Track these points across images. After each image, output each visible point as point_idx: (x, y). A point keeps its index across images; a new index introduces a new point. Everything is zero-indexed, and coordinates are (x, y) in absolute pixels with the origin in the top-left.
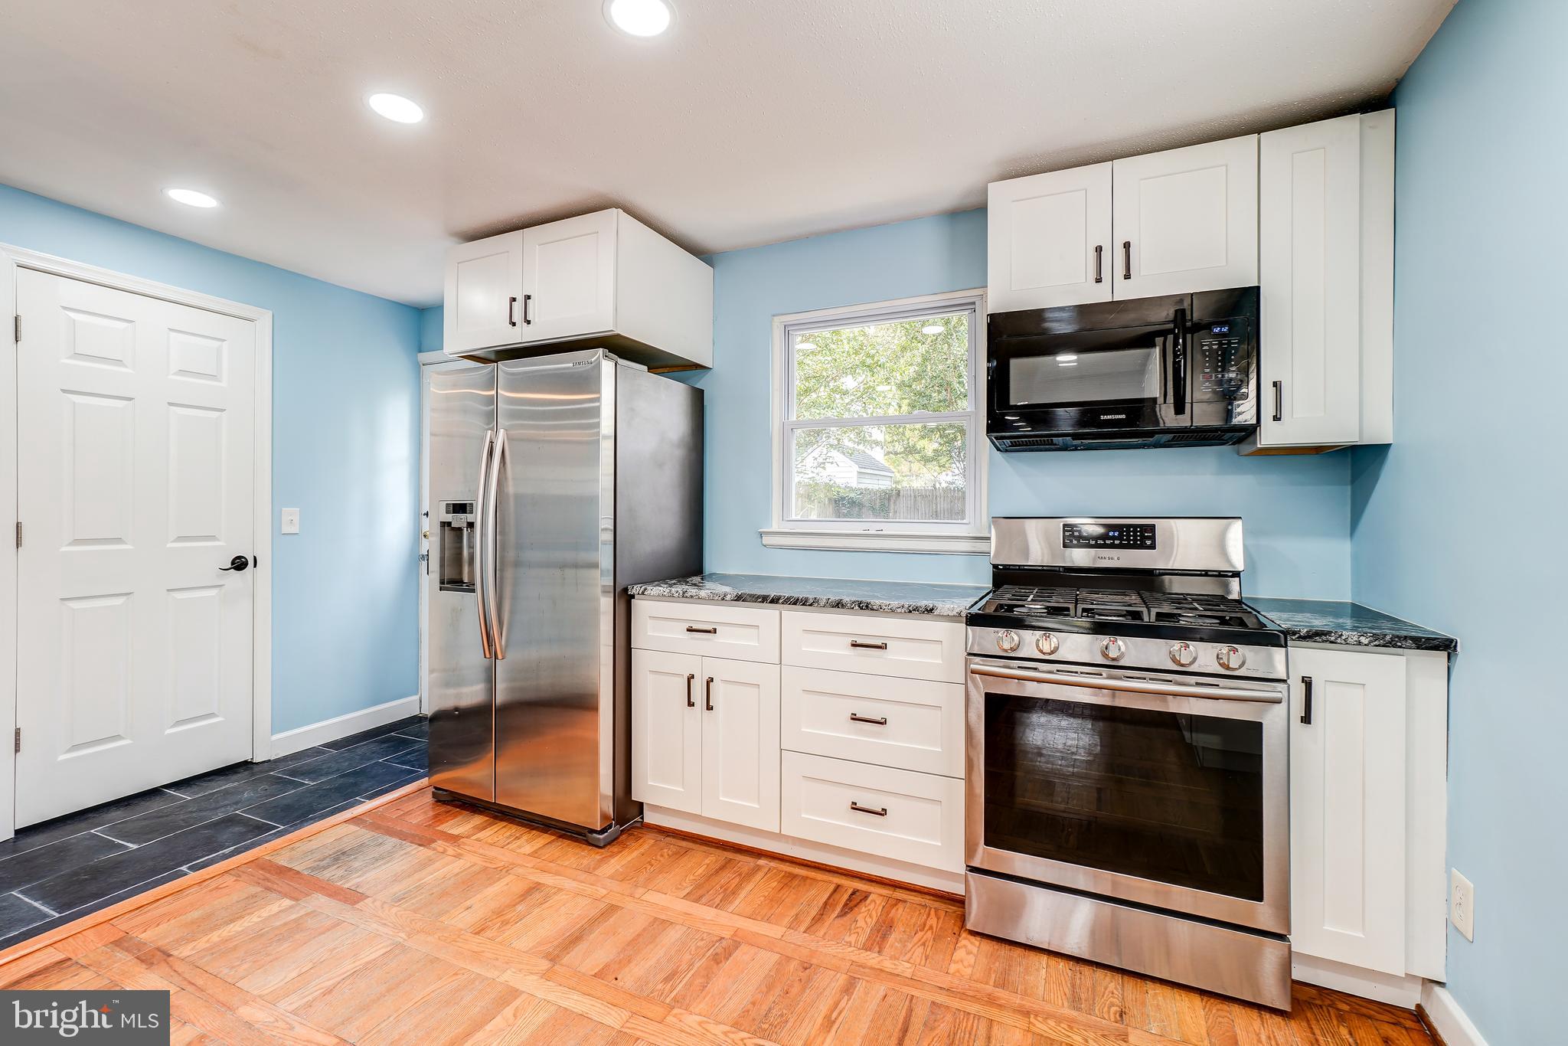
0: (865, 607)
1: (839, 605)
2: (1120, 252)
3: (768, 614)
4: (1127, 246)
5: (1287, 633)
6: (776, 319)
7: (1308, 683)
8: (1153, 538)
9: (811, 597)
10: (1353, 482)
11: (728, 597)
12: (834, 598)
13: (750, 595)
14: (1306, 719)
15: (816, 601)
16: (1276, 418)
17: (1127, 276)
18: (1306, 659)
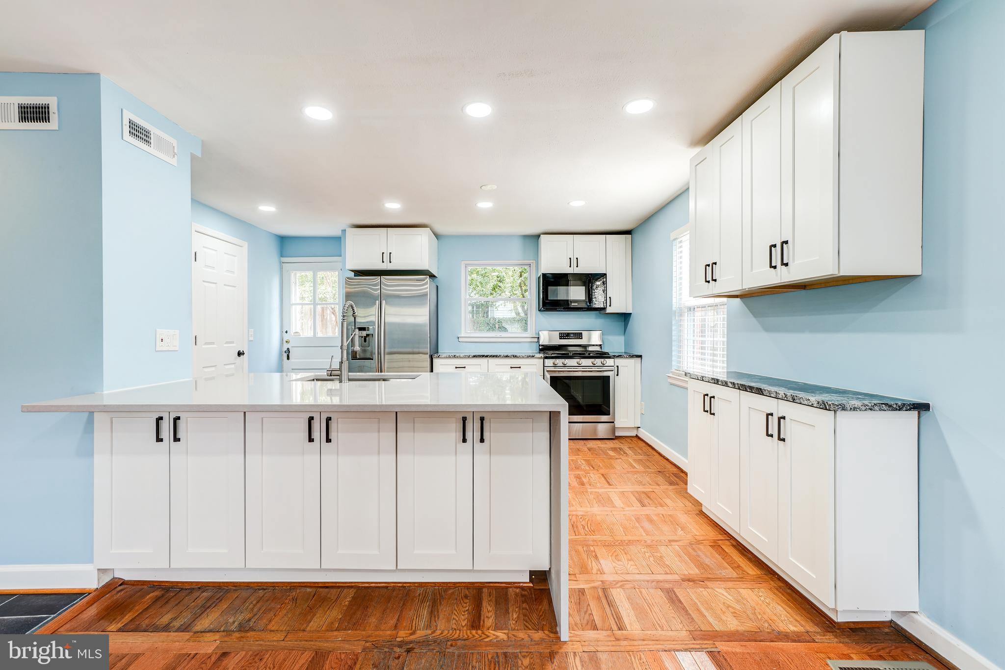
0: (515, 356)
1: (507, 356)
2: (575, 260)
3: (485, 360)
4: (577, 258)
5: (614, 356)
6: (463, 262)
7: (618, 367)
8: (582, 336)
9: (498, 354)
10: (624, 321)
11: (471, 356)
12: (506, 354)
13: (478, 355)
14: (617, 375)
15: (500, 356)
16: (610, 306)
17: (577, 267)
18: (619, 362)
